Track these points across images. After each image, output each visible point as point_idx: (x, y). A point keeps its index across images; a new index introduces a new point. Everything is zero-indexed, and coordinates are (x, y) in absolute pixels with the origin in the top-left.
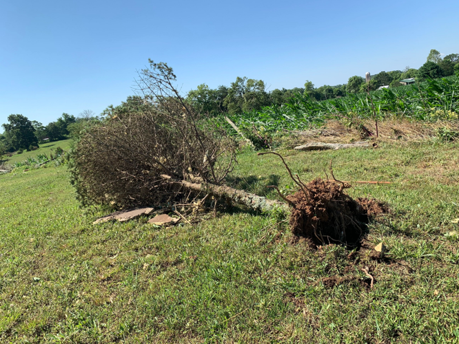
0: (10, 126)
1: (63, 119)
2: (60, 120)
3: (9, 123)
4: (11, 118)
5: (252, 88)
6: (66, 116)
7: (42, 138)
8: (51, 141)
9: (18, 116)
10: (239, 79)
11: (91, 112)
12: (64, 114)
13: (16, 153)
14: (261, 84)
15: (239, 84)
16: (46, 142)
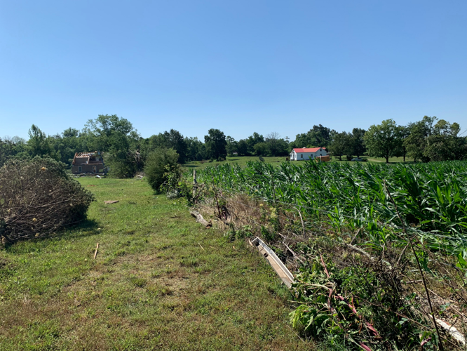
0: (209, 138)
1: (253, 137)
2: (251, 138)
3: (209, 135)
4: (211, 131)
5: (442, 131)
6: (256, 135)
7: (231, 152)
8: (239, 155)
9: (217, 130)
10: (427, 119)
11: (278, 134)
12: (255, 133)
13: (208, 161)
14: (456, 127)
15: (427, 123)
16: (234, 156)
